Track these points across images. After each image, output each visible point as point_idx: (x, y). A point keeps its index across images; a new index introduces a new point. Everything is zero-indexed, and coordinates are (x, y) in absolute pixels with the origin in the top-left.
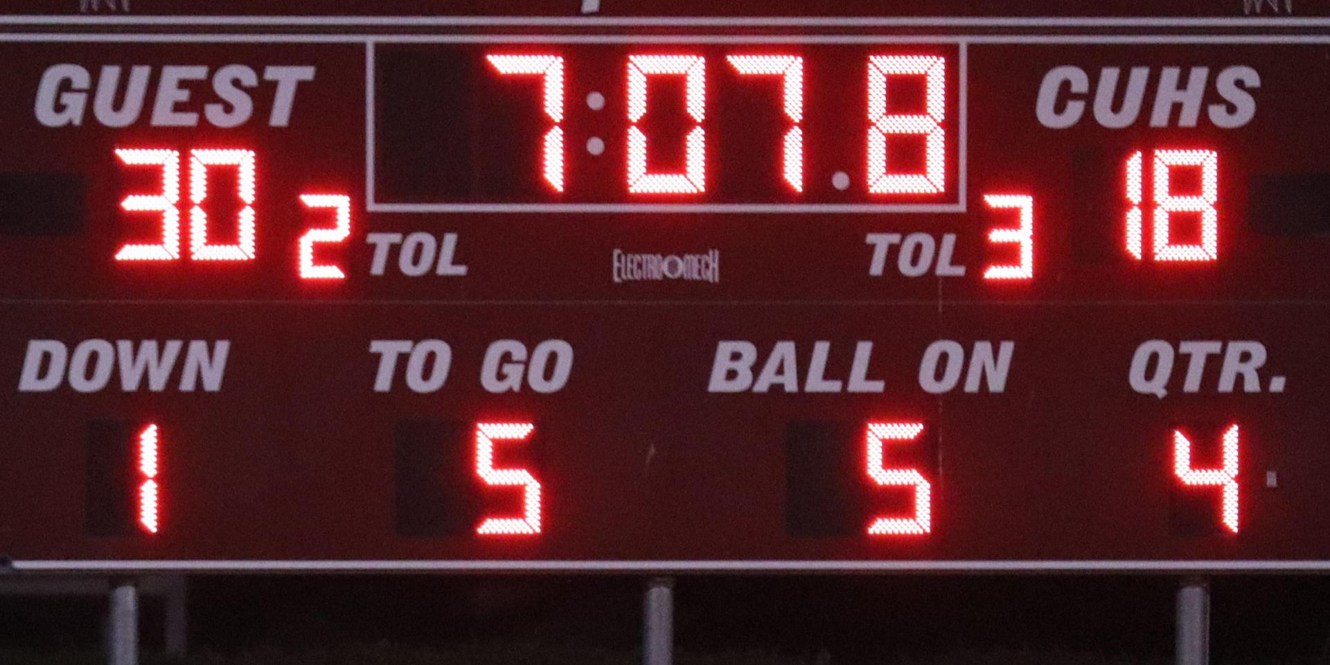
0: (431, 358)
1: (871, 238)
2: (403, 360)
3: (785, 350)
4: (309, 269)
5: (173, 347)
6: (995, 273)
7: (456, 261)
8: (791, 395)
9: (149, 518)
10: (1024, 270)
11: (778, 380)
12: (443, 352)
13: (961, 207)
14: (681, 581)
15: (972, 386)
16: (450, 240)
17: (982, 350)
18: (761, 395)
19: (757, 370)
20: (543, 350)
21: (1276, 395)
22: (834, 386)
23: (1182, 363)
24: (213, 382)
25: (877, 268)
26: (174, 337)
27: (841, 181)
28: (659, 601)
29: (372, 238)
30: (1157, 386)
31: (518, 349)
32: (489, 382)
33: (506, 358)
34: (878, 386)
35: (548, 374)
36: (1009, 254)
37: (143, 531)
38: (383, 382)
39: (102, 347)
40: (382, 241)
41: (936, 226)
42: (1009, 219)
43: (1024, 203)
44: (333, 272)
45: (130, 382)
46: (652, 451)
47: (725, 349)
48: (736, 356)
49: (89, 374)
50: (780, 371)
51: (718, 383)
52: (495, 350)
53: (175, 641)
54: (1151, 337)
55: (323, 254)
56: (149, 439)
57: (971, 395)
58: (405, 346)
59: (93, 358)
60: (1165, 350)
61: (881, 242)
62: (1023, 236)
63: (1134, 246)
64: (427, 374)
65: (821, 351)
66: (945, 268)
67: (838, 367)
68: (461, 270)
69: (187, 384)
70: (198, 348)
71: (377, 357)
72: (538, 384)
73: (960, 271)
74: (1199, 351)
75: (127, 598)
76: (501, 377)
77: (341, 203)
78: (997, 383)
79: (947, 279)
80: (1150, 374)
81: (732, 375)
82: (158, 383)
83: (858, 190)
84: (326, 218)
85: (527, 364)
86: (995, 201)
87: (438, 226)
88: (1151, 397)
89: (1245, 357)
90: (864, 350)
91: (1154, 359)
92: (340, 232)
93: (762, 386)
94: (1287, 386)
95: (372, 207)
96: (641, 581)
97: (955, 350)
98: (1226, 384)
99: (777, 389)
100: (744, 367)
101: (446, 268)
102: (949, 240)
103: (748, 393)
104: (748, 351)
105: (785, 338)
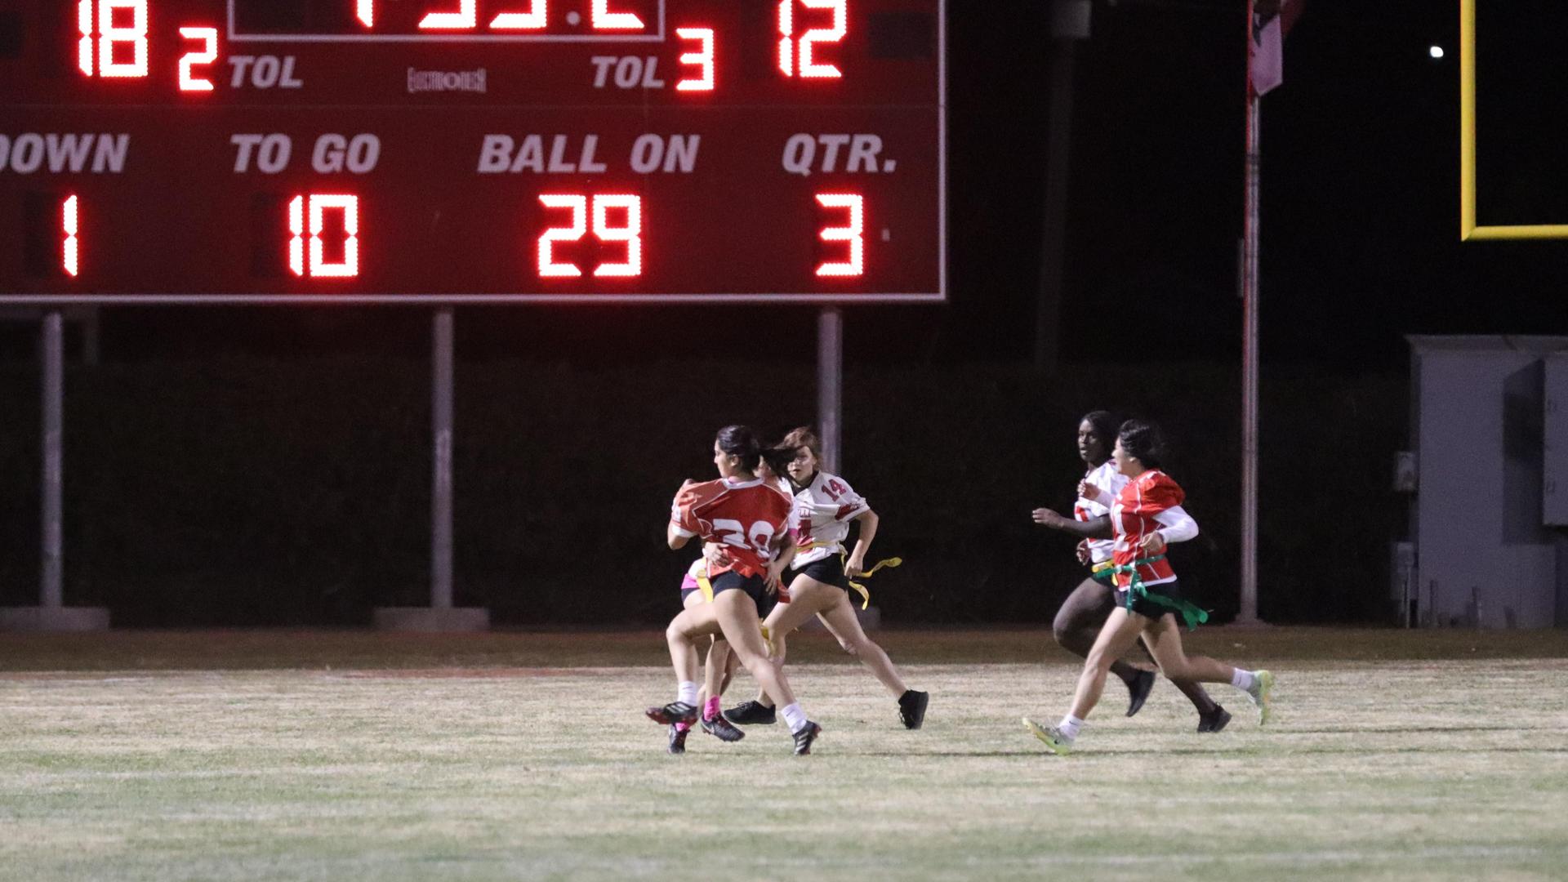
0: (276, 148)
1: (596, 60)
2: (256, 149)
3: (534, 142)
4: (187, 83)
5: (88, 140)
6: (685, 85)
7: (294, 76)
8: (539, 175)
9: (71, 264)
10: (706, 83)
11: (528, 163)
12: (285, 143)
13: (660, 37)
14: (459, 310)
15: (669, 167)
16: (290, 62)
17: (677, 141)
18: (516, 175)
19: (513, 155)
20: (358, 141)
21: (889, 175)
22: (569, 168)
23: (821, 150)
24: (117, 165)
25: (600, 81)
26: (88, 132)
27: (573, 18)
28: (444, 325)
29: (233, 60)
30: (803, 168)
31: (339, 141)
32: (319, 165)
33: (331, 148)
34: (601, 168)
35: (362, 158)
36: (695, 72)
37: (66, 274)
38: (241, 165)
39: (36, 140)
40: (239, 62)
41: (642, 51)
42: (695, 46)
43: (706, 35)
44: (205, 85)
45: (56, 165)
46: (437, 215)
47: (490, 140)
48: (498, 146)
49: (26, 158)
50: (530, 157)
51: (485, 166)
52: (323, 141)
53: (91, 352)
54: (798, 131)
55: (198, 71)
56: (71, 208)
57: (668, 174)
58: (256, 139)
59: (29, 148)
60: (808, 141)
61: (602, 63)
62: (705, 59)
63: (786, 66)
64: (273, 158)
65: (560, 142)
66: (650, 82)
67: (573, 154)
68: (297, 83)
69: (98, 167)
70: (106, 141)
71: (237, 147)
72: (355, 167)
73: (660, 84)
74: (833, 142)
75: (55, 323)
76: (327, 161)
77: (210, 35)
78: (687, 166)
79: (652, 90)
80: (798, 158)
81: (495, 160)
82: (76, 165)
83: (586, 26)
84: (199, 46)
85: (346, 151)
86: (685, 33)
87: (280, 51)
88: (798, 176)
89: (867, 146)
90: (591, 143)
91: (800, 148)
92: (210, 56)
93: (518, 167)
94: (897, 167)
95: (232, 37)
96: (430, 310)
97: (656, 141)
98: (852, 166)
99: (528, 170)
100: (504, 155)
101: (287, 82)
102: (652, 62)
103: (507, 173)
104: (507, 142)
105: (534, 132)
